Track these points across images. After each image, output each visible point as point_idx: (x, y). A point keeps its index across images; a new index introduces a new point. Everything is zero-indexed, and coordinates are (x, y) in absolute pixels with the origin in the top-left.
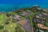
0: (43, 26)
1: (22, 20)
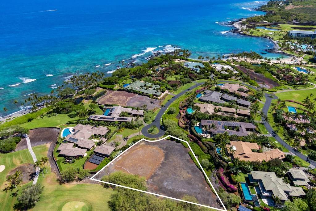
0: (256, 146)
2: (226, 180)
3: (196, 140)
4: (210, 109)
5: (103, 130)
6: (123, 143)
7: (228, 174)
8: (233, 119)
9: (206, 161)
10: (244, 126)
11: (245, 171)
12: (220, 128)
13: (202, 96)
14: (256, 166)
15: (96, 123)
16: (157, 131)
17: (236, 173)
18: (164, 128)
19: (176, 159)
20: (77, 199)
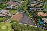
0: (43, 13)
1: (14, 15)
2: (36, 20)
3: (30, 12)
4: (33, 5)
5: (9, 11)
6: (13, 13)
7: (37, 19)
8: (38, 7)
9: (32, 16)
10: (41, 9)
11: (40, 18)
12: (35, 9)
13: (32, 2)
14: (43, 17)
15: (7, 9)
16: (21, 10)
17: (38, 19)
18: (23, 10)
19: (25, 16)
20: (4, 25)
